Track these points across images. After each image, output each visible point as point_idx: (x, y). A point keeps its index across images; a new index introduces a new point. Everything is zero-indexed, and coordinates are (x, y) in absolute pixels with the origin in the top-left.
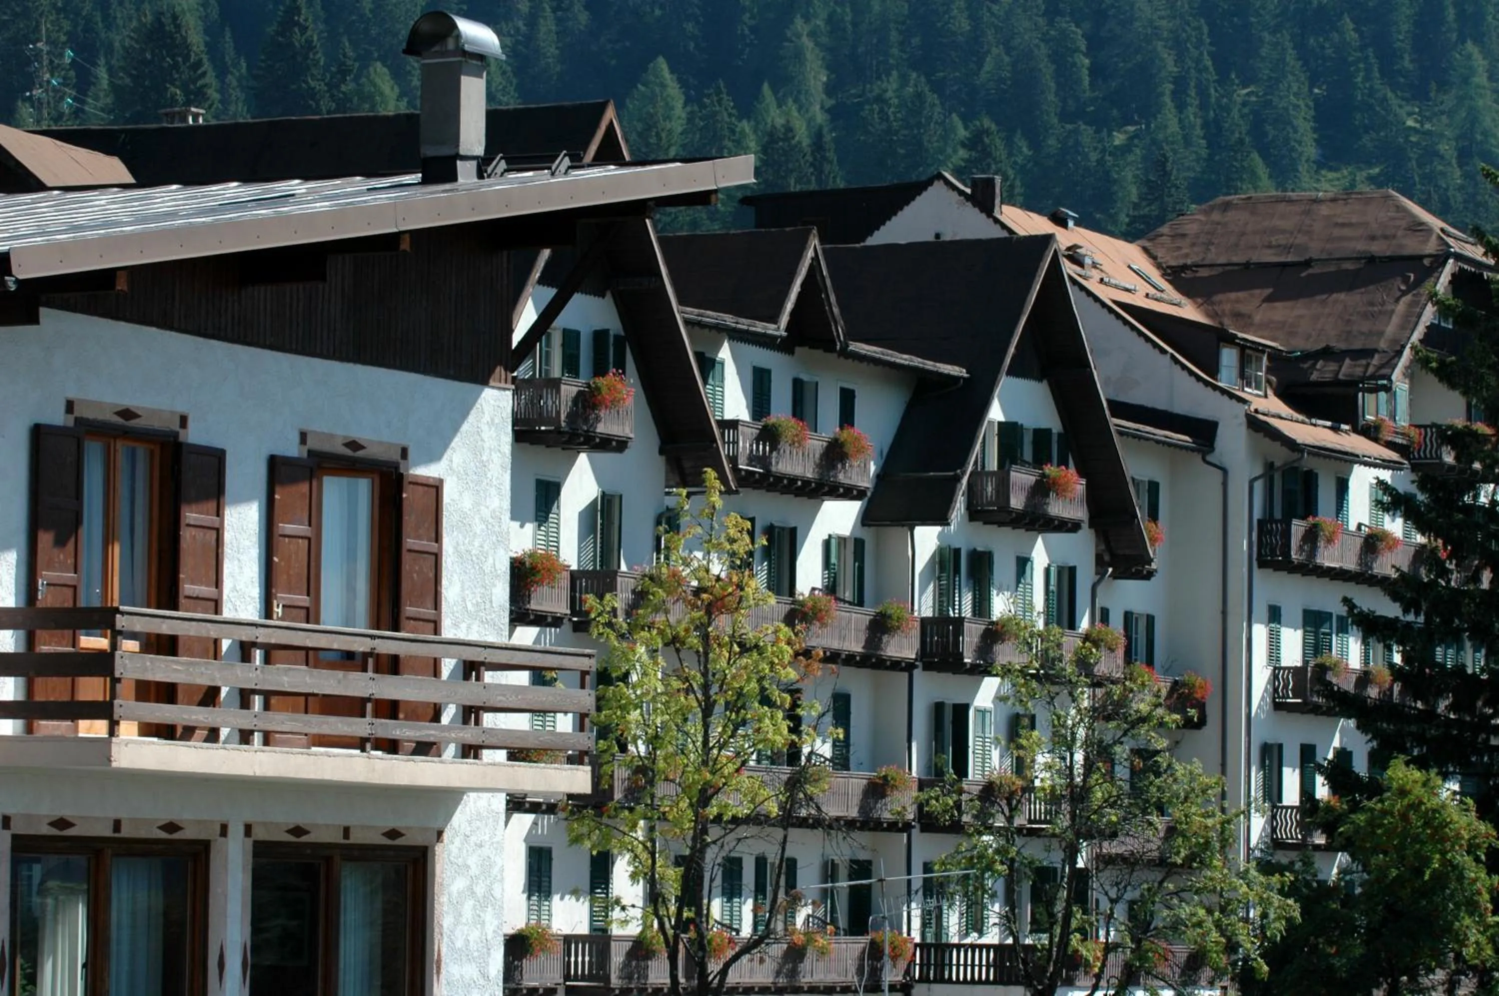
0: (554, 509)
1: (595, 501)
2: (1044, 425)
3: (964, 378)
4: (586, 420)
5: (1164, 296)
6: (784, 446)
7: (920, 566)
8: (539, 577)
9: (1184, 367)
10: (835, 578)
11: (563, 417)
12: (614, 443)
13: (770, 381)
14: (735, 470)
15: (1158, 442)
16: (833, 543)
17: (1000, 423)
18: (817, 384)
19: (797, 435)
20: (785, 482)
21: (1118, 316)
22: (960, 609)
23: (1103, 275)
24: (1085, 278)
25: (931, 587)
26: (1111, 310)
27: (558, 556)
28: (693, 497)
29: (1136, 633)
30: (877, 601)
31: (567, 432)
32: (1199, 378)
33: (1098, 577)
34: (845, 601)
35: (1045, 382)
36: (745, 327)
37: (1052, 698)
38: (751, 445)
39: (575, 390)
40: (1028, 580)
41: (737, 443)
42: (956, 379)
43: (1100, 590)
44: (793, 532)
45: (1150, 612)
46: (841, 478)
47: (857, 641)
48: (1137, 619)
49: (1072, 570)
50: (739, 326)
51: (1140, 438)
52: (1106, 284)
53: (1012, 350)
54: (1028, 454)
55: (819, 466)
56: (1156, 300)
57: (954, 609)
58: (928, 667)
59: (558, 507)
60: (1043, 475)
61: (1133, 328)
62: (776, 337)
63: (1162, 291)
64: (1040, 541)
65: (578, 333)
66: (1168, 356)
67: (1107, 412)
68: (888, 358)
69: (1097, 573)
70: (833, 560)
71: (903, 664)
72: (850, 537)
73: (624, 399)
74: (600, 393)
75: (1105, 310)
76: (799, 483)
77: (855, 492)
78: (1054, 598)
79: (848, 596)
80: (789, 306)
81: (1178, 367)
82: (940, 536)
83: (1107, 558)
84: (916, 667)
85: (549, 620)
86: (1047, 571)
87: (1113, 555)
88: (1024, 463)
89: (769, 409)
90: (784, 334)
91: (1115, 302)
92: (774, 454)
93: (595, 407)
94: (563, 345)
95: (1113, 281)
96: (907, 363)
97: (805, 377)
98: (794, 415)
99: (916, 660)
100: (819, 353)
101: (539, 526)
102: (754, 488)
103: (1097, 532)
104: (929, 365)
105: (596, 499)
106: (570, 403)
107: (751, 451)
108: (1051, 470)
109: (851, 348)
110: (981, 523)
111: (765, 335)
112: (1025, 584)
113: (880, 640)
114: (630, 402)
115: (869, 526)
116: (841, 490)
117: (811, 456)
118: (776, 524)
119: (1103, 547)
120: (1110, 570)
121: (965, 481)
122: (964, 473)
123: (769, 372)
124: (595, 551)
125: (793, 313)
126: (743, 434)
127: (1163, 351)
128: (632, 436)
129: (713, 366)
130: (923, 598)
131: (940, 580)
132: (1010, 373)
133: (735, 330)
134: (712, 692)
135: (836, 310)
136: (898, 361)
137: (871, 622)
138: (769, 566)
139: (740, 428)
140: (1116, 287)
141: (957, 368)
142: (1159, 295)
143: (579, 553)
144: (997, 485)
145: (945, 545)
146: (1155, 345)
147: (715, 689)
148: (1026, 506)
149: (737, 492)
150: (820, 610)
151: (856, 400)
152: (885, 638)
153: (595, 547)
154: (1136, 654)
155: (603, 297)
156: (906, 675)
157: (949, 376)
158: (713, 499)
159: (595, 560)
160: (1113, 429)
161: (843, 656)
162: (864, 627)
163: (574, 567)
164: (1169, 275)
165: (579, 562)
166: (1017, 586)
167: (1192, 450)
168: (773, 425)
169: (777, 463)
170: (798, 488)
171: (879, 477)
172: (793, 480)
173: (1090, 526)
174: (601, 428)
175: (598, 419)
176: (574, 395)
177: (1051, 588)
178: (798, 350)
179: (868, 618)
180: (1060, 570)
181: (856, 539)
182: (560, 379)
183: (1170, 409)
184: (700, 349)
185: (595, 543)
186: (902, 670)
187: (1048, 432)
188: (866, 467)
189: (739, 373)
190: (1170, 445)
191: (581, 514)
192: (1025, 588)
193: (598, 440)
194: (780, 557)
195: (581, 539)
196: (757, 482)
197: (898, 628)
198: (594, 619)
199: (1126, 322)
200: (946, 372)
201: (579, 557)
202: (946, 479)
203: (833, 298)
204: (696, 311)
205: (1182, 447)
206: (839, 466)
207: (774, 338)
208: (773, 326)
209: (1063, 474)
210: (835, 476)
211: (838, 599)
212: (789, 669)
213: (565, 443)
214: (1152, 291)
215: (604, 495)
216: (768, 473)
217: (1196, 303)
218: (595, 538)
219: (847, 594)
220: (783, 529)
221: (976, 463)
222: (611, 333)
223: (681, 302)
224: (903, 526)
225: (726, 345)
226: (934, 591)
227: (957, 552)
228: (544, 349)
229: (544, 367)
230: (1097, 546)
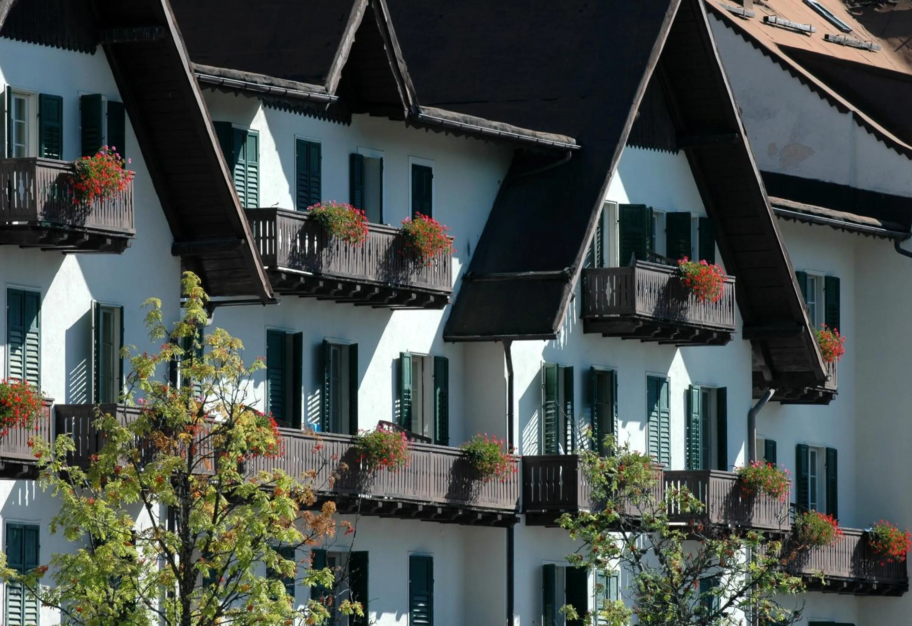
0: (33, 328)
1: (88, 315)
2: (681, 209)
3: (574, 151)
4: (71, 213)
5: (849, 38)
6: (336, 239)
7: (519, 392)
8: (9, 414)
9: (870, 129)
10: (409, 408)
11: (39, 209)
12: (109, 241)
13: (319, 158)
14: (273, 273)
15: (835, 227)
16: (407, 363)
17: (622, 206)
18: (381, 160)
19: (352, 227)
20: (340, 286)
21: (785, 66)
22: (573, 446)
23: (769, 13)
24: (743, 17)
25: (535, 418)
26: (775, 58)
27: (38, 388)
28: (217, 310)
29: (813, 473)
30: (466, 436)
31: (46, 228)
32: (890, 144)
33: (757, 401)
34: (423, 439)
35: (682, 153)
36: (283, 90)
37: (638, 558)
38: (294, 241)
39: (55, 173)
40: (664, 407)
41: (275, 238)
42: (562, 151)
43: (758, 418)
44: (353, 349)
45: (832, 445)
46: (414, 280)
47: (438, 490)
48: (813, 454)
49: (722, 393)
50: (274, 88)
51: (811, 222)
52: (772, 25)
53: (634, 113)
54: (660, 247)
55: (385, 265)
56: (839, 43)
57: (566, 446)
58: (532, 521)
59: (38, 325)
60: (679, 273)
61: (804, 80)
62: (325, 102)
63: (848, 32)
64: (678, 356)
65: (59, 100)
66: (850, 114)
67: (763, 190)
68: (473, 127)
69: (754, 397)
70: (407, 386)
71: (500, 518)
72: (429, 356)
73: (120, 184)
74: (88, 177)
75: (768, 58)
76: (358, 288)
77: (432, 299)
78: (698, 428)
79: (428, 431)
80: (340, 61)
81: (863, 129)
82: (546, 353)
83: (767, 376)
84: (517, 520)
85: (26, 470)
86: (688, 395)
87: (775, 373)
88: (654, 257)
89: (319, 194)
90: (334, 98)
91: (781, 47)
92: (325, 251)
93: (81, 194)
94: (40, 115)
95: (780, 21)
96: (497, 132)
97: (365, 152)
98: (353, 202)
99: (516, 511)
100: (384, 121)
101: (13, 349)
102: (301, 296)
103: (752, 343)
104: (527, 134)
105: (90, 312)
106: (48, 191)
107: (295, 248)
108: (685, 265)
109: (423, 114)
110: (600, 335)
111: (308, 99)
112: (658, 412)
113: (469, 486)
114: (129, 187)
115: (454, 341)
116: (414, 296)
117: (374, 253)
118: (330, 341)
119: (761, 362)
120: (772, 392)
121: (575, 280)
122: (573, 272)
123: (318, 146)
124: (89, 380)
125: (344, 71)
126: (283, 227)
127: (843, 109)
128: (131, 231)
129: (244, 140)
130: (525, 433)
131: (546, 409)
132: (631, 142)
133: (268, 93)
134: (193, 560)
135: (402, 66)
136: (486, 129)
137: (456, 463)
138: (322, 394)
139: (278, 218)
140: (785, 28)
141: (564, 138)
142: (842, 36)
143: (68, 382)
144: (619, 286)
145: (552, 364)
146: (833, 102)
147: (197, 554)
148: (657, 311)
149: (273, 301)
150: (387, 450)
151: (434, 181)
152: (475, 485)
153: (89, 374)
154: (813, 500)
155: (93, 53)
156: (504, 530)
157: (553, 148)
158: (194, 311)
159: (88, 392)
160: (770, 210)
161: (420, 508)
162: (446, 471)
163: (60, 400)
164: (857, 10)
165: (68, 394)
166: (649, 415)
167: (882, 236)
168: (322, 215)
169: (329, 263)
170: (357, 294)
171: (465, 278)
172: (350, 284)
173: (745, 337)
174: (91, 222)
175: (87, 211)
176: (53, 179)
177: (694, 416)
178: (356, 118)
179: (452, 458)
180: (706, 394)
181: (436, 358)
182: (35, 160)
183: (853, 185)
184: (222, 118)
185: (89, 369)
186: (499, 524)
187: (686, 216)
188: (446, 267)
189: (279, 148)
190: (851, 230)
191: (67, 332)
192: (659, 417)
193: (87, 238)
194: (336, 384)
195: (69, 367)
196: (302, 287)
197: (492, 471)
198: (43, 468)
199: (795, 73)
200: (549, 142)
201: (68, 388)
202: (550, 279)
203: (398, 51)
204: (217, 69)
205: (867, 233)
206: (411, 265)
207: (320, 103)
208: (319, 88)
209: (704, 269)
210: (406, 279)
211: (410, 436)
212: (293, 530)
213: (42, 241)
214: (834, 32)
215: (98, 306)
216: (318, 276)
217: (891, 44)
218: (89, 363)
219: (426, 430)
220: (340, 347)
221: (591, 258)
222: (104, 99)
223: (193, 58)
224: (496, 340)
225: (260, 114)
226: (539, 422)
227: (568, 372)
228: (14, 121)
229: (14, 144)
230: (754, 361)
